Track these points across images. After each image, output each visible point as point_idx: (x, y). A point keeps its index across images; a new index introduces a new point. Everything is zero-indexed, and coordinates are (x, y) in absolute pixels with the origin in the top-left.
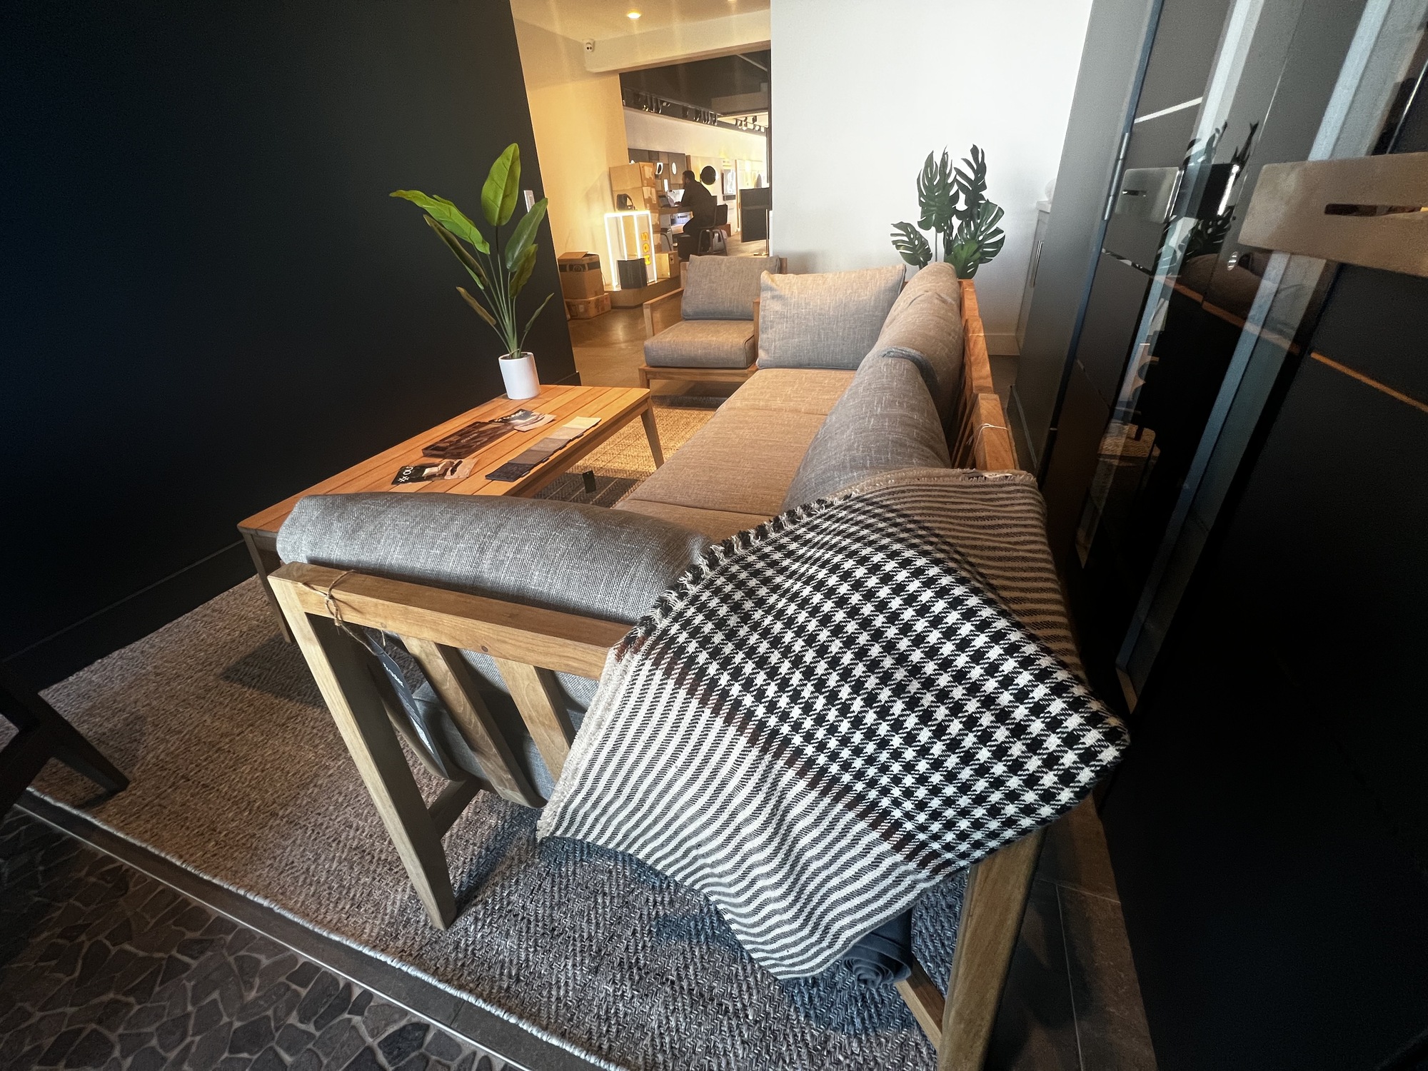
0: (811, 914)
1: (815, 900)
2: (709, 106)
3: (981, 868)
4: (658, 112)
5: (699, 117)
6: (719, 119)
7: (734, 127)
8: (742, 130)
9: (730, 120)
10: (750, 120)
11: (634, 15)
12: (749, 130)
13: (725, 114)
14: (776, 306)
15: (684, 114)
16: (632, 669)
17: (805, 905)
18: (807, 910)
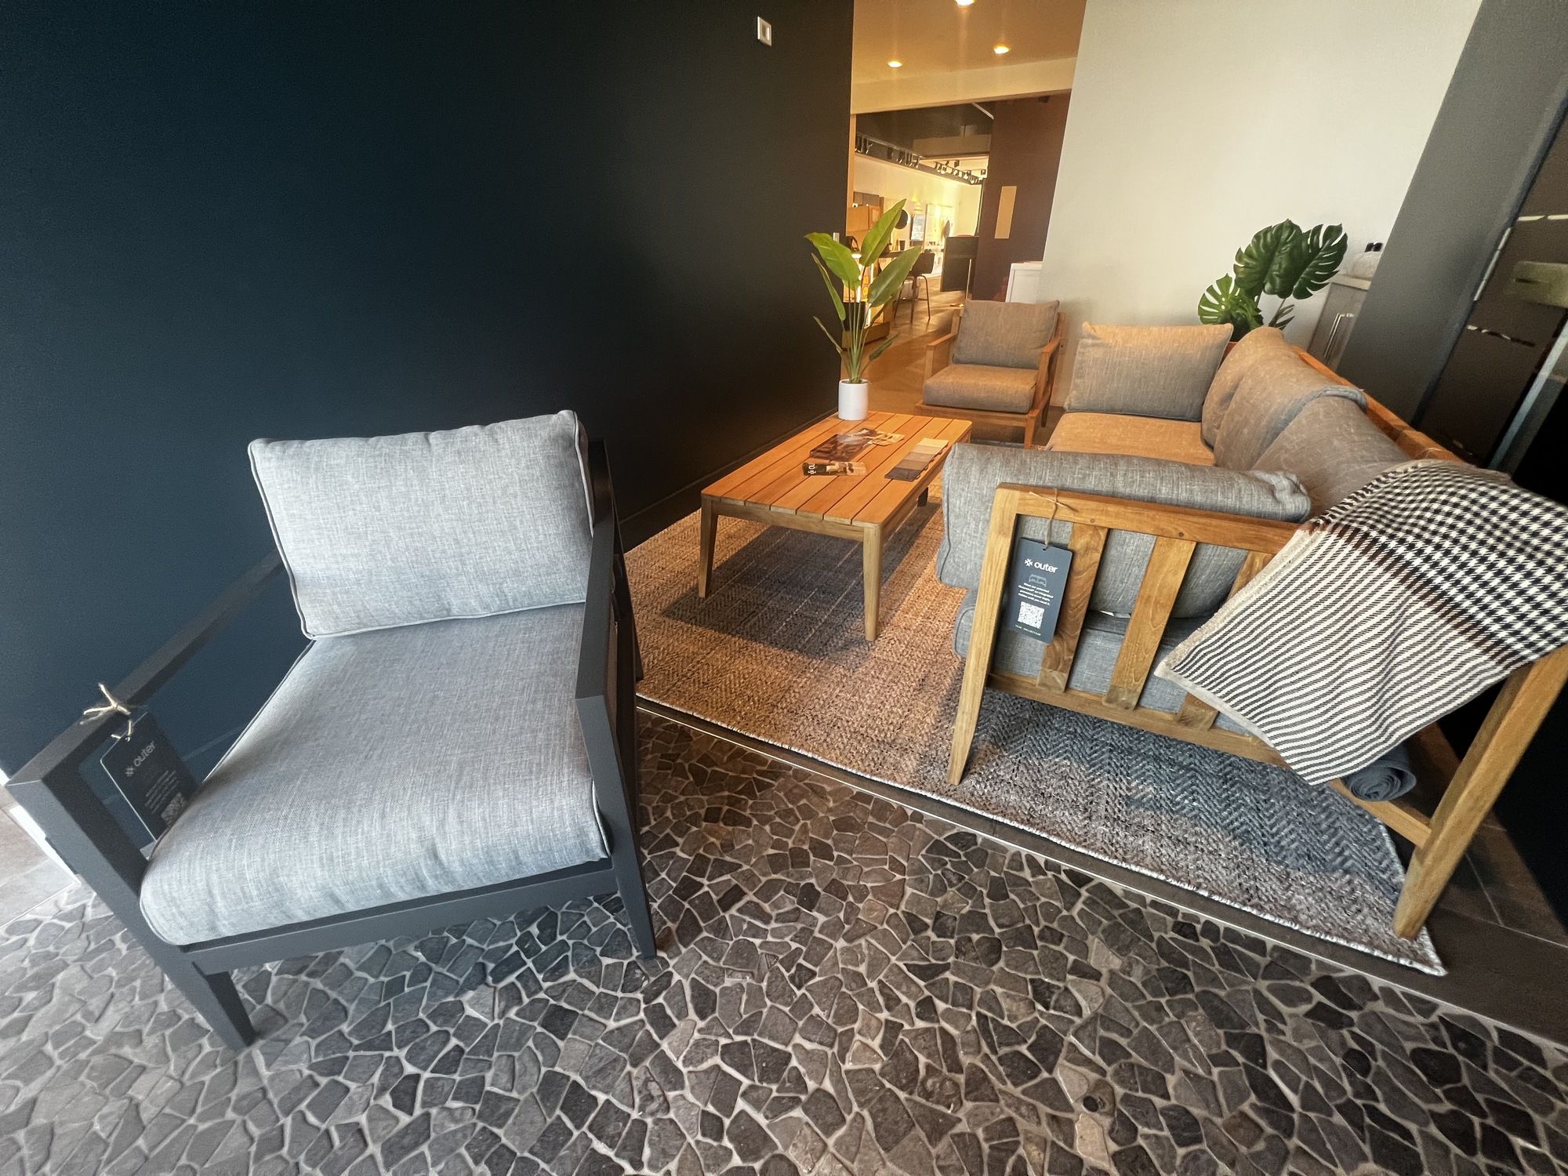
0: (1381, 715)
1: (1388, 705)
2: (910, 147)
3: (1551, 661)
4: (864, 153)
5: (904, 159)
6: (920, 162)
7: (932, 171)
8: (940, 174)
9: (930, 163)
10: (952, 164)
11: (895, 64)
12: (947, 175)
13: (927, 157)
14: (1098, 353)
15: (888, 156)
16: (1319, 541)
17: (1381, 707)
18: (1380, 712)
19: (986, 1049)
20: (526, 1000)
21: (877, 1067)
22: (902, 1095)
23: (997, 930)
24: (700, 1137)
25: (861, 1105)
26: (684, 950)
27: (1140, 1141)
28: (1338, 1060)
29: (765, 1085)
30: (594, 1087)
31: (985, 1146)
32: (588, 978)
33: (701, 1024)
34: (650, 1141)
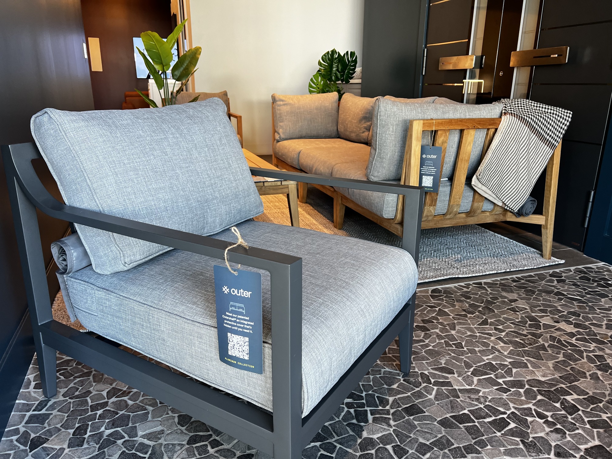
19: (524, 328)
20: (390, 416)
21: (511, 348)
22: (526, 349)
23: (482, 305)
24: (505, 395)
25: (524, 357)
26: (414, 365)
27: (574, 322)
28: (573, 287)
29: (497, 372)
30: (459, 412)
31: (555, 344)
32: (398, 394)
33: (456, 375)
34: (497, 406)
